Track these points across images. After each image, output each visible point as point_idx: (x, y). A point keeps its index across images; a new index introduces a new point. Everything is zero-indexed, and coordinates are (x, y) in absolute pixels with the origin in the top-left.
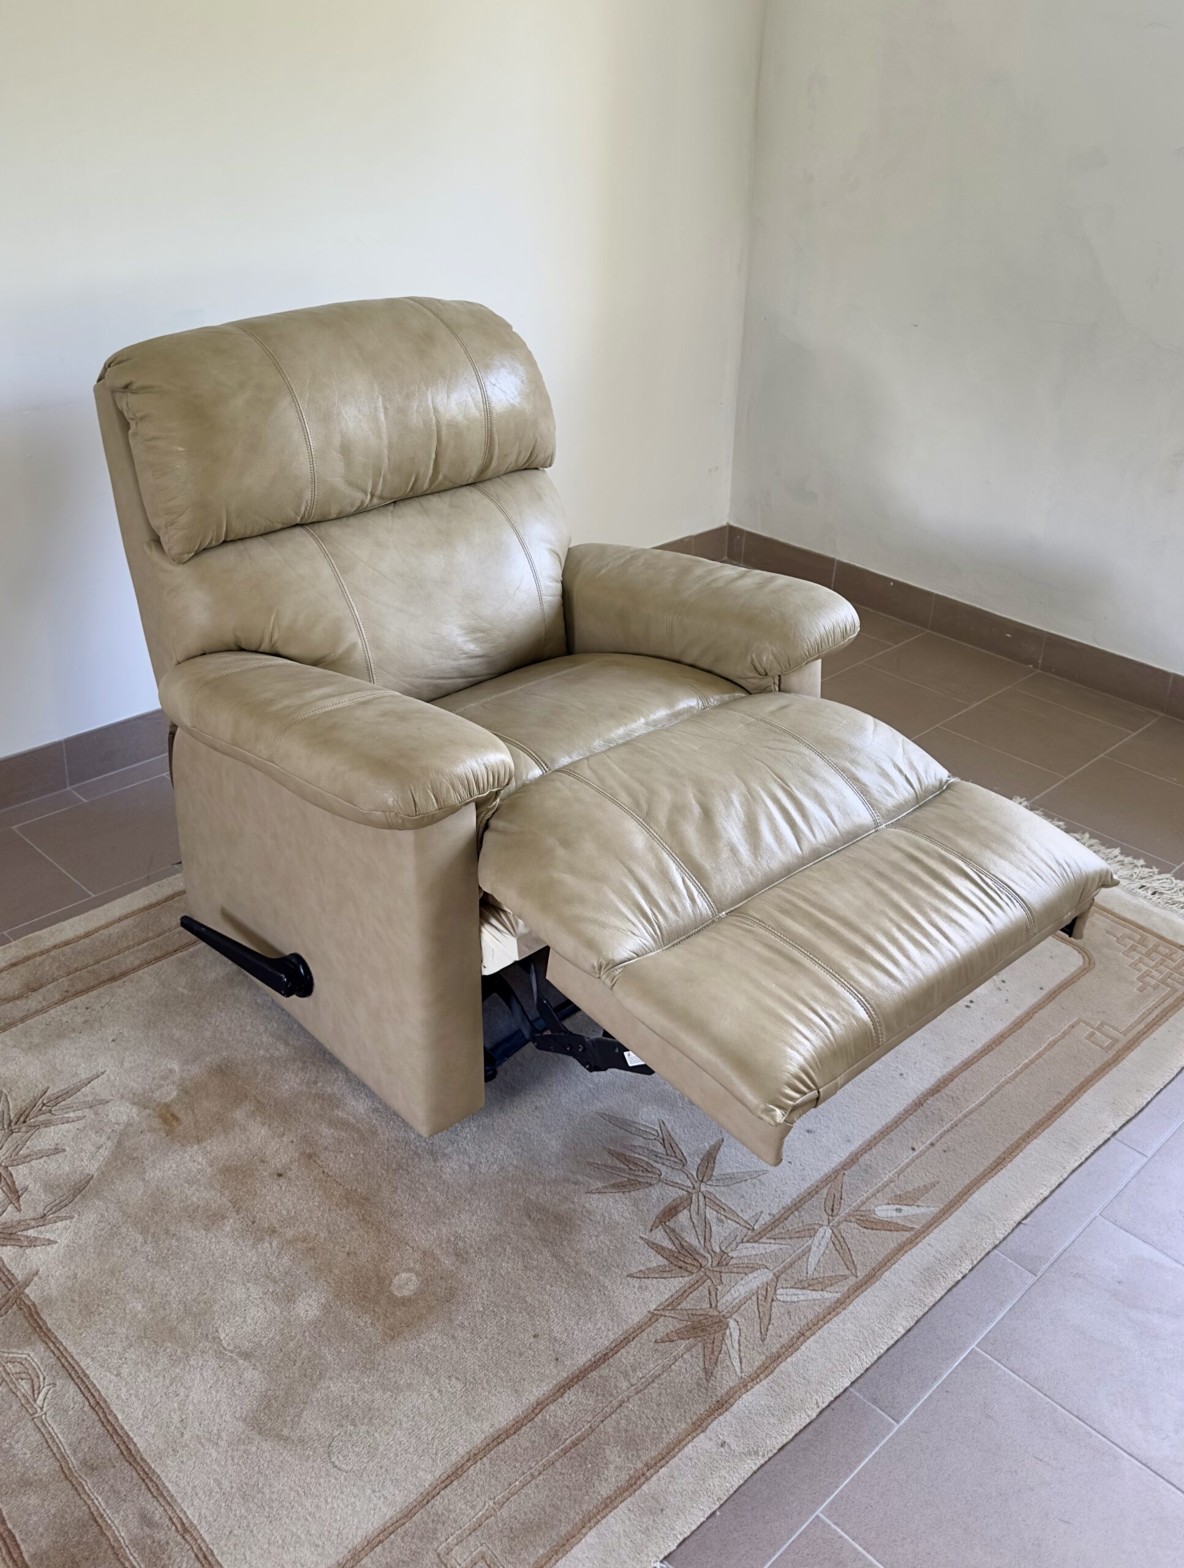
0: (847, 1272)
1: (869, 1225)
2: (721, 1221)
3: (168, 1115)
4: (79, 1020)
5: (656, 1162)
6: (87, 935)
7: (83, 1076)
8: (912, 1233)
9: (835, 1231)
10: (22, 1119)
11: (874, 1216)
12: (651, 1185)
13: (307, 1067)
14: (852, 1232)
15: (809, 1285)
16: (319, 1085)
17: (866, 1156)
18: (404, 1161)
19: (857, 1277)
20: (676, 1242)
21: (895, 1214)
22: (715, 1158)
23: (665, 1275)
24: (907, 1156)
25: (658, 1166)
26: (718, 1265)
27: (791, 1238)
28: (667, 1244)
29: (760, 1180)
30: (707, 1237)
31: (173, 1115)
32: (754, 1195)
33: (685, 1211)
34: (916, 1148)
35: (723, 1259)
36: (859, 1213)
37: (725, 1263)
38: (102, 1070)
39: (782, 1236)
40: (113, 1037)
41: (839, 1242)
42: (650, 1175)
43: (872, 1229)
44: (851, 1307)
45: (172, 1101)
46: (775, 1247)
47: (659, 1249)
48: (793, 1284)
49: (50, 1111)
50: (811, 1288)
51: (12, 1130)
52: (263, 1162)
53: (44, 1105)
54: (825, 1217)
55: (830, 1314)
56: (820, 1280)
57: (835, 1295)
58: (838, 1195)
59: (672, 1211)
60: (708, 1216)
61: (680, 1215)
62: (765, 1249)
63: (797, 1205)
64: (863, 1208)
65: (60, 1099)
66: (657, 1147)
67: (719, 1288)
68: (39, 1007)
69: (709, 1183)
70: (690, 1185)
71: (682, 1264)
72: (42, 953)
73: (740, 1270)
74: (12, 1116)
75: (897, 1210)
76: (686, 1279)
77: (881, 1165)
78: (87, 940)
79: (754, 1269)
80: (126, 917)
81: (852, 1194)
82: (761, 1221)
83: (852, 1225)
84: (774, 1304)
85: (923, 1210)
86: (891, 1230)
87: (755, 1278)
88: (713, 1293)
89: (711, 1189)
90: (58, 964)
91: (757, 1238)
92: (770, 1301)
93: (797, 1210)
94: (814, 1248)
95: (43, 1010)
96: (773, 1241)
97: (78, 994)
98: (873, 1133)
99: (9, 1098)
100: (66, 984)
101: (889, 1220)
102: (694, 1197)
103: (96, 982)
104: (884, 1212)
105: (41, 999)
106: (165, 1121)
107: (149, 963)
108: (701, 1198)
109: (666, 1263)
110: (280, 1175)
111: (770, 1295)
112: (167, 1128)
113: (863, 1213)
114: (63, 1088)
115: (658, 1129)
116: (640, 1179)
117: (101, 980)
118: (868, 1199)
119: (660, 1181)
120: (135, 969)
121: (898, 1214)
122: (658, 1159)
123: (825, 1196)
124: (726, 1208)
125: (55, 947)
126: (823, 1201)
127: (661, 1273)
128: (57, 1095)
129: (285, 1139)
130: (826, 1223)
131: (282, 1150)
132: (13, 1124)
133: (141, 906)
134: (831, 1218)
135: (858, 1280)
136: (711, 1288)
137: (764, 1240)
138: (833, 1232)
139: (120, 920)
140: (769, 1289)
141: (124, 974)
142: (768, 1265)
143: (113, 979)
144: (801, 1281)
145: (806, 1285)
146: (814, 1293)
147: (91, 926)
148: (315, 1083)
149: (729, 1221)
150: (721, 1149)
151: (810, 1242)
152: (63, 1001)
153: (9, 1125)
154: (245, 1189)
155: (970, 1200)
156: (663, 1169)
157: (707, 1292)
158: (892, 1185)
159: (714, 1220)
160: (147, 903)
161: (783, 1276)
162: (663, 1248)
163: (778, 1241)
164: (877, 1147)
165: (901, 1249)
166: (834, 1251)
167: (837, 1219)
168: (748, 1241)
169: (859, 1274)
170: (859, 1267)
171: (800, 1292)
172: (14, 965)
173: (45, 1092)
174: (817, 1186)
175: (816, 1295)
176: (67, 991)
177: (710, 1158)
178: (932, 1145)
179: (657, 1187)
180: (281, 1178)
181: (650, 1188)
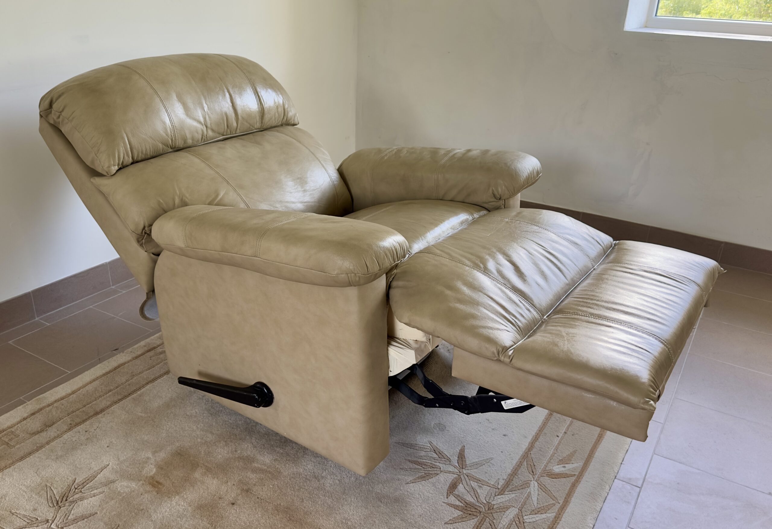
0: (554, 502)
1: (554, 476)
2: (480, 487)
3: (155, 482)
4: (83, 438)
5: (435, 462)
6: (73, 393)
7: (96, 469)
8: (576, 477)
9: (539, 482)
10: (64, 499)
11: (554, 472)
12: (437, 474)
13: (229, 444)
14: (546, 481)
15: (538, 512)
16: (239, 452)
17: (537, 443)
18: (301, 484)
19: (559, 503)
20: (462, 501)
21: (563, 469)
22: (464, 456)
23: (464, 520)
24: (556, 441)
25: (438, 464)
26: (488, 510)
27: (519, 489)
28: (458, 503)
29: (491, 463)
30: (477, 497)
31: (157, 482)
32: (491, 471)
33: (461, 485)
34: (559, 435)
35: (490, 507)
36: (546, 471)
37: (491, 508)
38: (107, 463)
39: (514, 489)
40: (107, 445)
41: (542, 487)
42: (435, 469)
43: (556, 478)
44: (563, 519)
45: (154, 474)
46: (513, 495)
47: (456, 507)
48: (530, 513)
49: (81, 492)
50: (539, 513)
51: (60, 506)
52: (220, 498)
53: (76, 489)
54: (531, 476)
55: (554, 524)
56: (542, 508)
57: (552, 514)
58: (532, 464)
59: (454, 486)
60: (473, 486)
61: (459, 487)
62: (509, 497)
63: (514, 473)
64: (547, 469)
65: (85, 484)
66: (433, 455)
67: (494, 521)
68: (56, 435)
69: (466, 468)
70: (457, 471)
71: (470, 513)
72: (49, 405)
73: (501, 510)
74: (58, 498)
75: (563, 467)
76: (475, 520)
77: (546, 446)
78: (74, 396)
79: (508, 508)
80: (94, 380)
81: (539, 463)
82: (501, 484)
83: (545, 477)
84: (525, 524)
85: (575, 465)
86: (565, 477)
87: (510, 513)
88: (492, 524)
89: (469, 472)
90: (60, 410)
91: (502, 492)
92: (523, 523)
93: (515, 475)
94: (532, 493)
95: (58, 436)
96: (511, 493)
97: (77, 424)
98: (535, 432)
99: (52, 488)
100: (69, 420)
101: (562, 472)
102: (462, 477)
103: (87, 417)
104: (558, 469)
105: (56, 431)
106: (153, 486)
107: (116, 403)
108: (466, 477)
109: (462, 513)
110: (233, 504)
111: (521, 520)
112: (157, 489)
113: (548, 471)
114: (85, 477)
115: (430, 446)
116: (431, 472)
117: (89, 415)
118: (547, 463)
119: (441, 472)
120: (108, 407)
121: (565, 469)
122: (436, 461)
123: (526, 466)
124: (481, 480)
125: (56, 401)
126: (526, 468)
127: (461, 519)
128: (83, 482)
129: (229, 484)
130: (533, 479)
131: (229, 490)
132: (59, 503)
133: (101, 374)
134: (534, 476)
135: (561, 504)
136: (491, 522)
137: (506, 493)
138: (538, 483)
139: (91, 382)
140: (519, 517)
141: (102, 411)
142: (514, 505)
143: (97, 414)
144: (533, 510)
145: (537, 512)
146: (542, 515)
147: (75, 387)
148: (236, 451)
149: (485, 486)
150: (465, 451)
151: (529, 490)
152: (70, 429)
153: (57, 503)
154: (215, 515)
155: (595, 456)
156: (441, 465)
157: (489, 524)
158: (556, 455)
159: (477, 487)
160: (104, 372)
161: (524, 509)
162: (457, 506)
163: (513, 492)
164: (540, 438)
165: (574, 486)
166: (543, 493)
167: (537, 476)
168: (498, 495)
169: (560, 502)
170: (559, 498)
171: (535, 516)
172: (33, 414)
173: (75, 481)
174: (520, 462)
175: (544, 516)
176: (71, 424)
177: (461, 456)
178: (565, 433)
179: (441, 475)
180: (234, 505)
181: (438, 476)
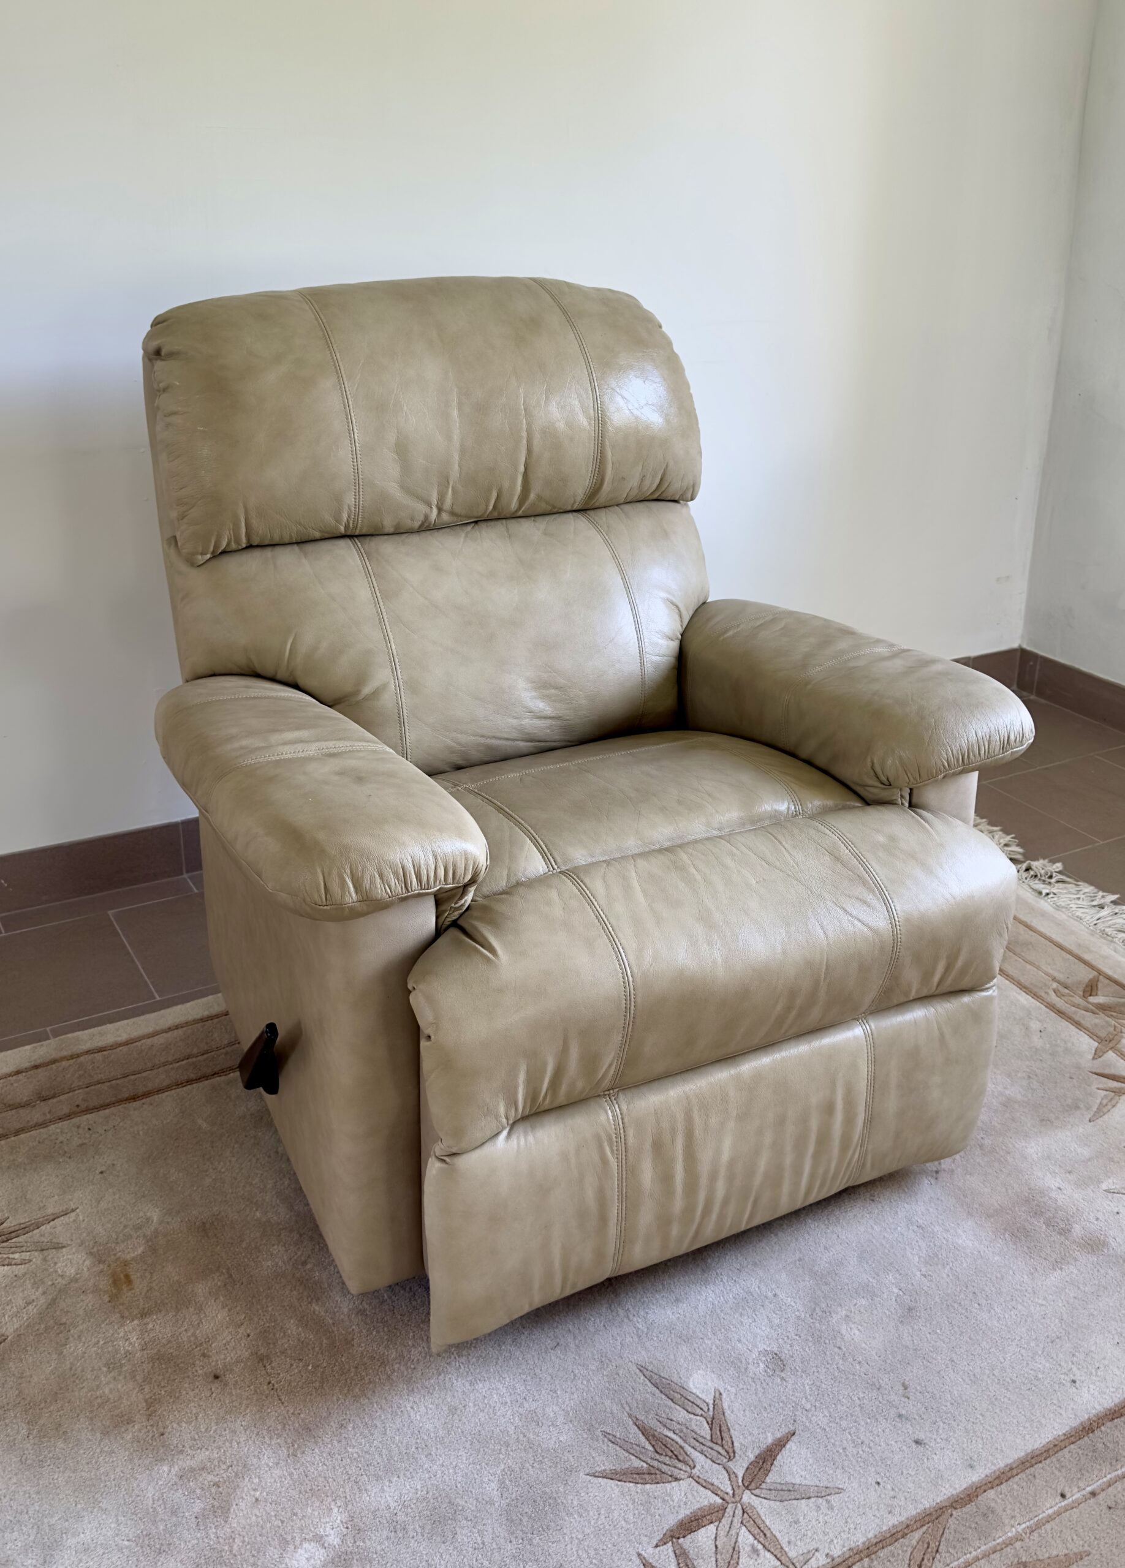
3: (122, 1276)
4: (76, 1141)
5: (692, 1446)
6: (127, 1043)
7: (47, 1214)
12: (676, 1479)
17: (991, 1494)
22: (776, 1456)
24: (1050, 1506)
25: (695, 1455)
29: (828, 1502)
31: (127, 1276)
32: (814, 1522)
33: (711, 1528)
38: (72, 1209)
40: (103, 1168)
42: (680, 1465)
45: (133, 1259)
52: (204, 1355)
58: (933, 1546)
59: (690, 1525)
60: (740, 1541)
61: (702, 1531)
63: (870, 1550)
66: (700, 1427)
68: (41, 1120)
69: (757, 1492)
70: (729, 1489)
72: (72, 1057)
78: (125, 1049)
81: (954, 1547)
89: (756, 1502)
90: (81, 1072)
93: (868, 1556)
97: (88, 1110)
100: (81, 1098)
102: (729, 1509)
103: (114, 1099)
105: (47, 1111)
108: (739, 1512)
110: (216, 1377)
112: (114, 1291)
114: (22, 1221)
115: (711, 1403)
116: (664, 1468)
117: (120, 1097)
118: (976, 1560)
119: (689, 1476)
120: (160, 1091)
122: (696, 1444)
123: (914, 1543)
124: (768, 1535)
125: (88, 1052)
126: (910, 1550)
129: (241, 1330)
131: (232, 1344)
141: (147, 1094)
143: (134, 1098)
147: (135, 1034)
149: (768, 1555)
150: (788, 1446)
152: (69, 1116)
154: (168, 1388)
156: (700, 1460)
158: (1018, 1544)
159: (748, 1549)
164: (1010, 1483)
173: (3, 1223)
174: (908, 1526)
177: (767, 1458)
178: (1093, 1494)
179: (685, 1484)
180: (216, 1381)
181: (674, 1484)
